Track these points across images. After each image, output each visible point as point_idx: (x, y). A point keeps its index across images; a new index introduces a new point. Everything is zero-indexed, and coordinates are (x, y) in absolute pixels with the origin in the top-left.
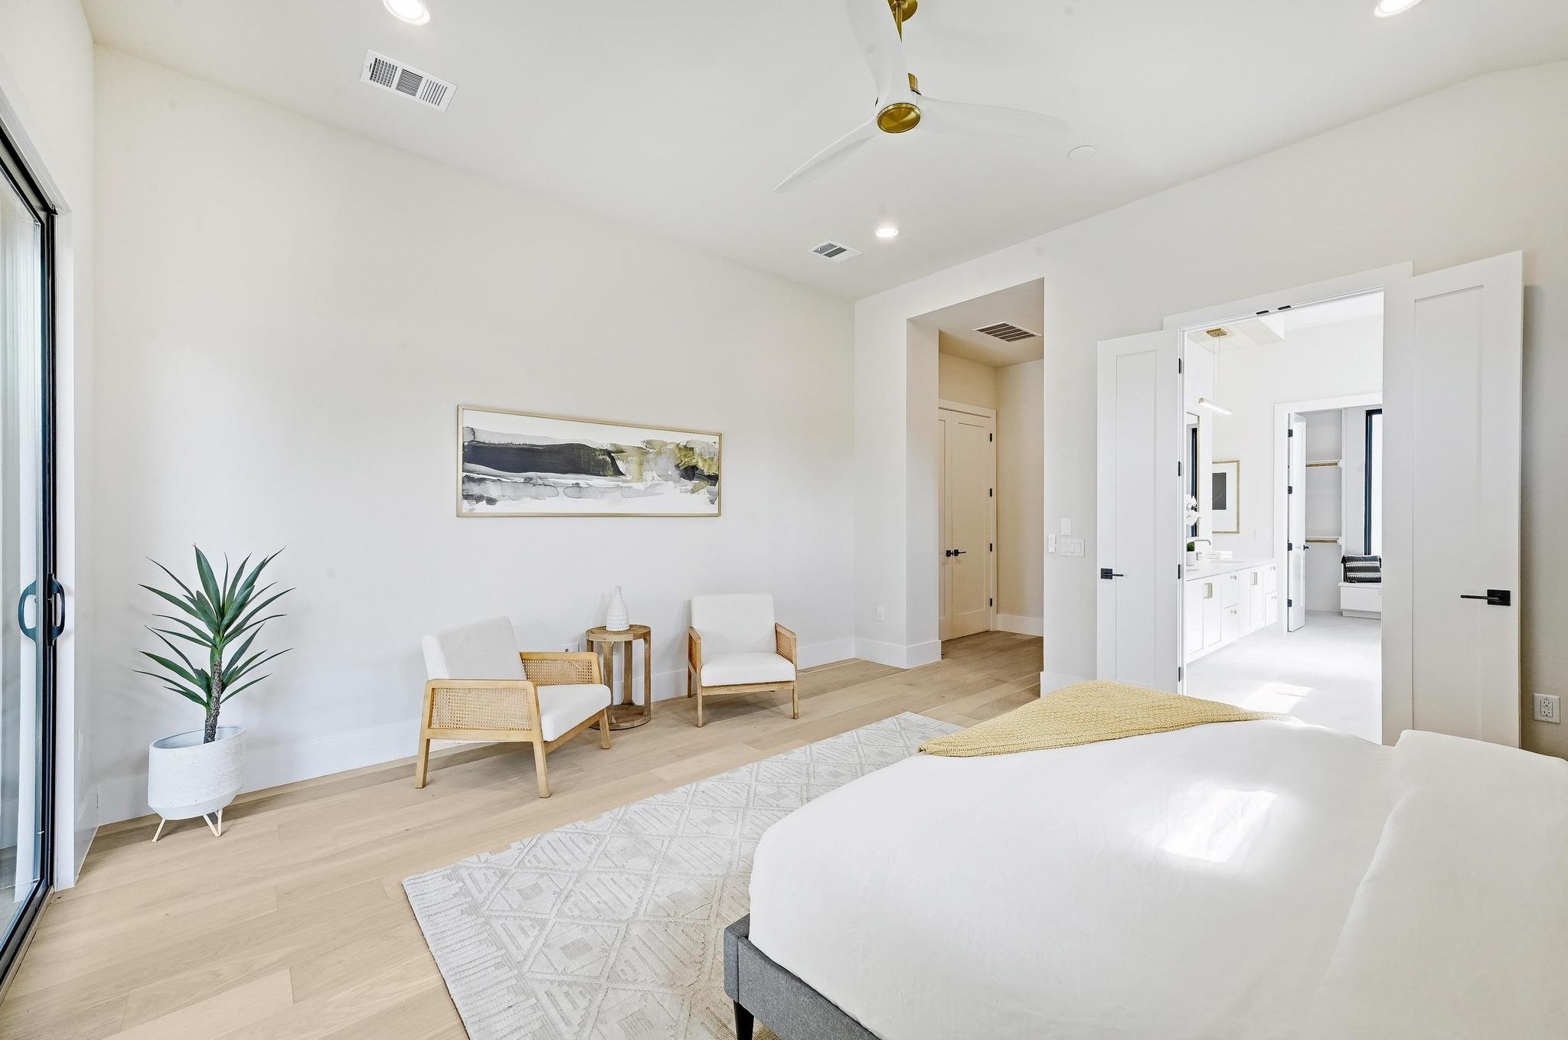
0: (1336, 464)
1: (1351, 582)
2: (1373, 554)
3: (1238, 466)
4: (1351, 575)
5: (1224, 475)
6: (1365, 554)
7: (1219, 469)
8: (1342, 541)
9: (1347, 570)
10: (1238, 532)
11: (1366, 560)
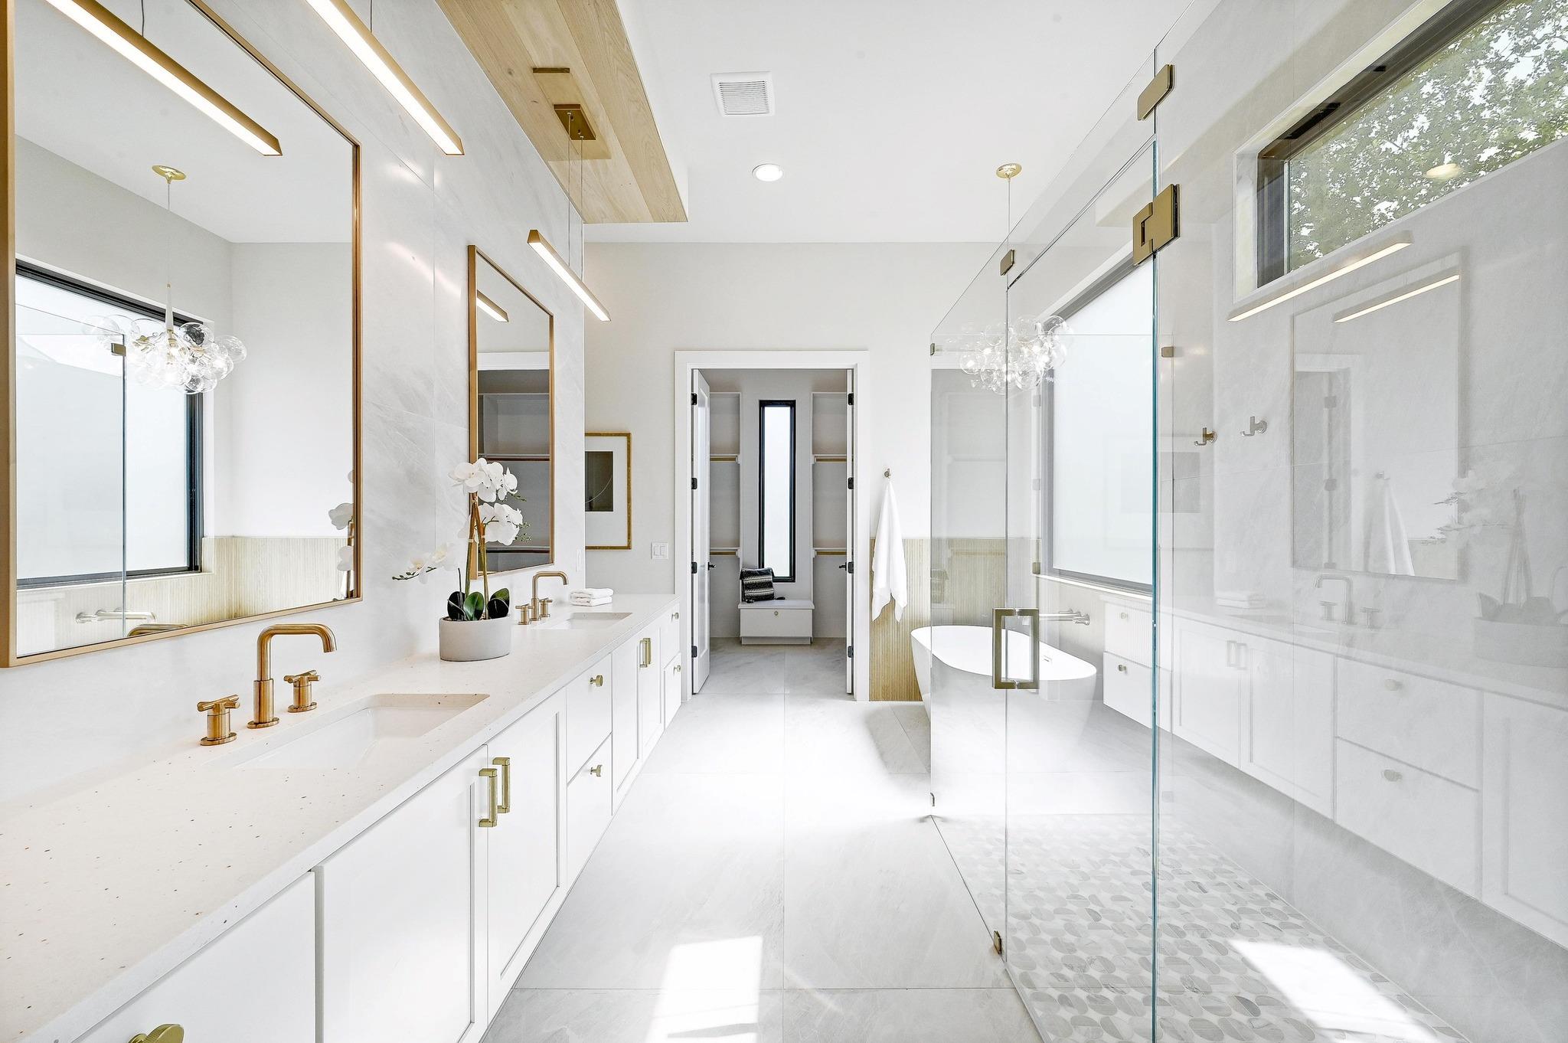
0: (734, 459)
1: (748, 602)
2: (766, 566)
3: (629, 442)
4: (749, 593)
5: (608, 456)
6: (759, 568)
7: (601, 445)
8: (740, 553)
9: (746, 587)
10: (628, 547)
11: (761, 574)
